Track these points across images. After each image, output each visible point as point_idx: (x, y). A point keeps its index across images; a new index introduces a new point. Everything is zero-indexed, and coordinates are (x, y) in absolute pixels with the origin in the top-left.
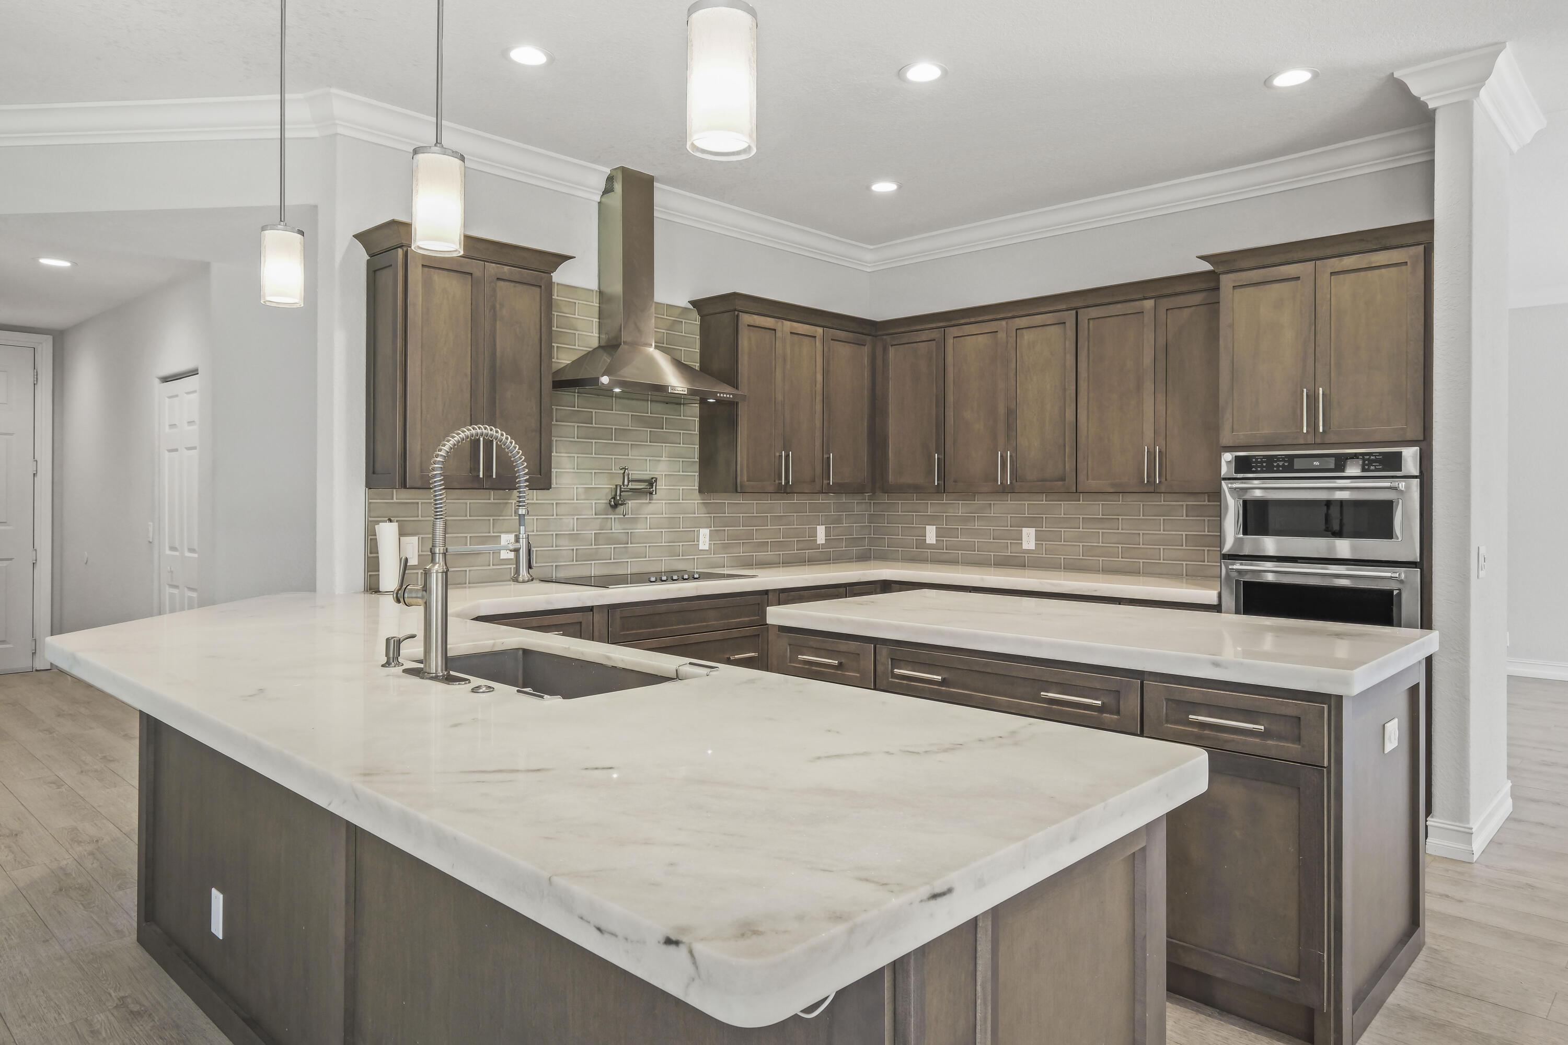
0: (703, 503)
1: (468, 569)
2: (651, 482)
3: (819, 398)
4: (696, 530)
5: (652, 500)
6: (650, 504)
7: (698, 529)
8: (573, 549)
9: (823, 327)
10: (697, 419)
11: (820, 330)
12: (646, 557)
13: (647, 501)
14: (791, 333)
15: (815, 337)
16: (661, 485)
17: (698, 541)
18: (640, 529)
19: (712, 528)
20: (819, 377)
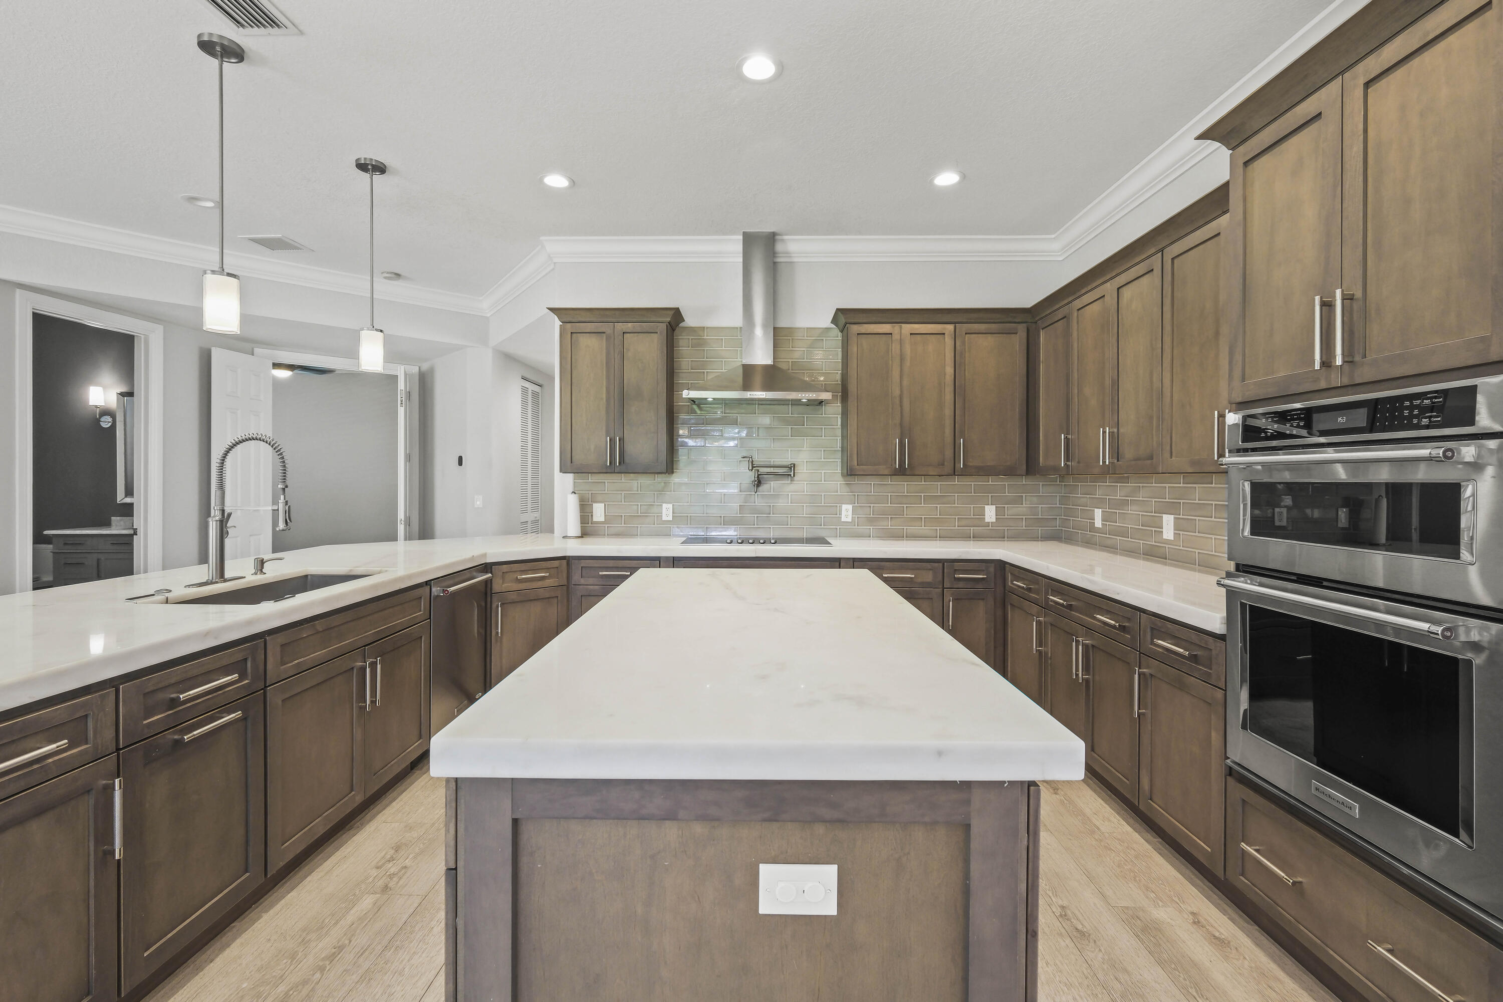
0: (846, 483)
1: (639, 526)
2: (792, 467)
3: (949, 390)
4: (838, 505)
5: (794, 481)
6: (792, 485)
7: (840, 505)
8: (721, 517)
9: (955, 323)
10: (839, 416)
11: (951, 327)
12: (788, 525)
13: (789, 482)
14: (911, 334)
15: (944, 334)
16: (802, 471)
17: (840, 514)
18: (781, 503)
19: (856, 504)
20: (949, 370)
